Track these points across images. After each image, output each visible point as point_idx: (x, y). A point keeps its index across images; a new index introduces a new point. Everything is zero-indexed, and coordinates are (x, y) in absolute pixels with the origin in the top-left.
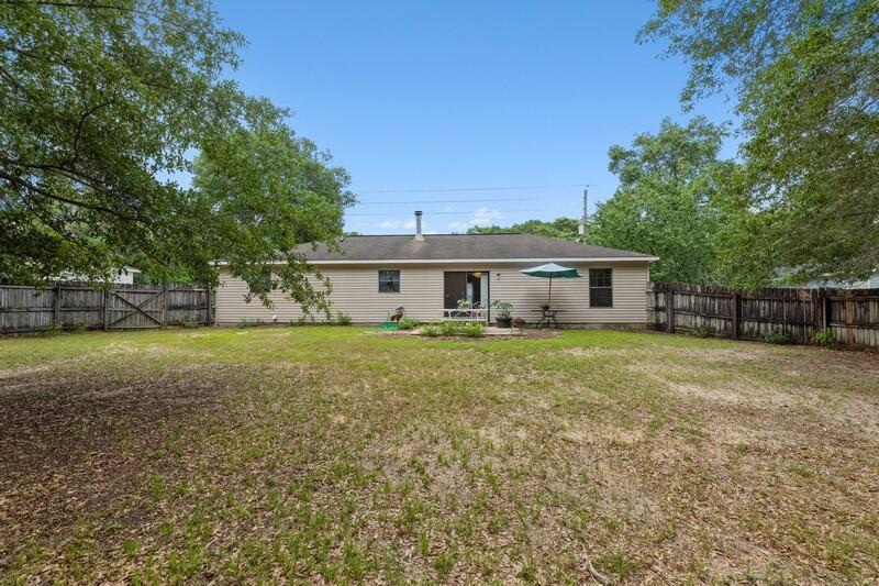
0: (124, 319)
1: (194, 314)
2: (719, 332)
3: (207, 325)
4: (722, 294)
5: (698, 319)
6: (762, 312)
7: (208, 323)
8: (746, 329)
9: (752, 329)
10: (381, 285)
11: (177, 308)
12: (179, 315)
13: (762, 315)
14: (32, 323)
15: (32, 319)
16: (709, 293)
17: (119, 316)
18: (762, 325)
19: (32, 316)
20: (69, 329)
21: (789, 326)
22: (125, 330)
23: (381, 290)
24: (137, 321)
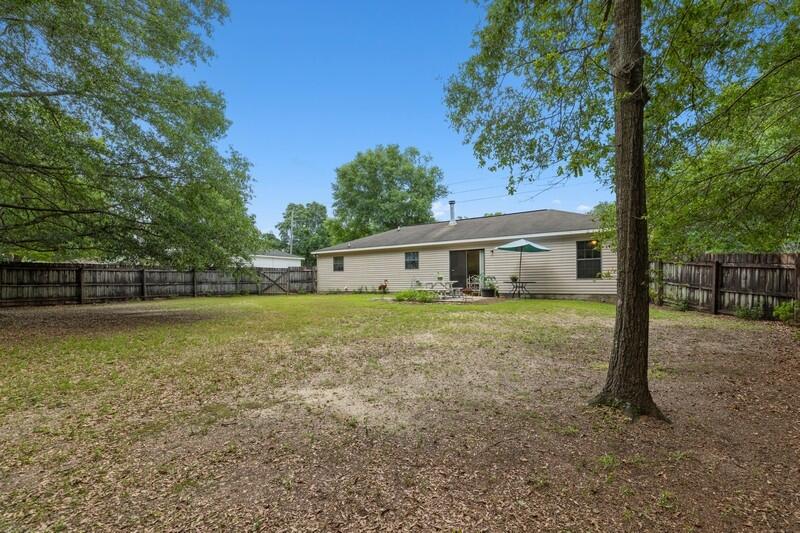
0: (268, 288)
1: (305, 286)
2: (703, 304)
3: (312, 292)
4: (706, 262)
5: (684, 290)
6: (743, 281)
7: (313, 291)
8: (727, 302)
9: (734, 302)
10: (407, 263)
11: (295, 282)
12: (296, 286)
13: (743, 285)
14: (226, 290)
15: (226, 288)
16: (693, 262)
17: (266, 286)
18: (743, 298)
19: (226, 286)
20: (243, 293)
21: (770, 299)
22: (269, 294)
23: (407, 267)
24: (274, 289)
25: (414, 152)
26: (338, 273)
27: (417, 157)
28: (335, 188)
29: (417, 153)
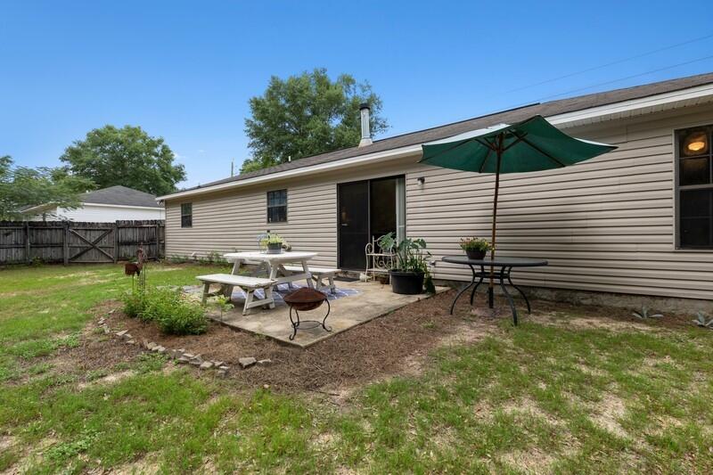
0: (82, 253)
1: (145, 249)
10: (271, 211)
11: (128, 243)
12: (129, 250)
17: (78, 251)
22: (84, 264)
23: (271, 219)
24: (92, 255)
25: (348, 81)
26: (186, 230)
27: (352, 86)
28: (249, 123)
29: (353, 82)
